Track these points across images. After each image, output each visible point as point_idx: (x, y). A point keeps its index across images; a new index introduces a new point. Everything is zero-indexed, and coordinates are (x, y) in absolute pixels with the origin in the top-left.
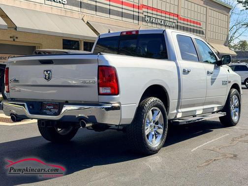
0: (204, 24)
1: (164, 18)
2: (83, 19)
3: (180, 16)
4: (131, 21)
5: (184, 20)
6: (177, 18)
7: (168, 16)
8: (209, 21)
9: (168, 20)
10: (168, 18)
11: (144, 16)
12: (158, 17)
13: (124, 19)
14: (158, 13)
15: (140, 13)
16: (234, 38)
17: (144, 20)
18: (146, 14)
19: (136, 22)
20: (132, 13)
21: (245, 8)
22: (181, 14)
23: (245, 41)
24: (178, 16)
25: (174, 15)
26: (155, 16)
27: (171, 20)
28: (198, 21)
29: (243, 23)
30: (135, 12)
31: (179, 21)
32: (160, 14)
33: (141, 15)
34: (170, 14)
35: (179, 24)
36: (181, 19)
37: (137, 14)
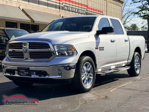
0: (105, 12)
1: (78, 8)
2: (19, 7)
3: (89, 7)
4: (54, 9)
5: (91, 9)
6: (86, 8)
7: (80, 6)
8: (109, 10)
9: (81, 9)
10: (80, 7)
11: (63, 6)
12: (73, 7)
13: (49, 8)
14: (73, 4)
15: (61, 4)
16: (126, 22)
17: (63, 8)
18: (65, 5)
19: (58, 10)
20: (55, 4)
21: (133, 2)
22: (90, 5)
23: (135, 24)
24: (87, 6)
25: (84, 5)
26: (72, 6)
27: (82, 9)
28: (101, 10)
29: (132, 12)
30: (57, 3)
31: (88, 10)
32: (75, 5)
33: (61, 5)
34: (82, 5)
35: (88, 12)
36: (89, 8)
37: (58, 4)
